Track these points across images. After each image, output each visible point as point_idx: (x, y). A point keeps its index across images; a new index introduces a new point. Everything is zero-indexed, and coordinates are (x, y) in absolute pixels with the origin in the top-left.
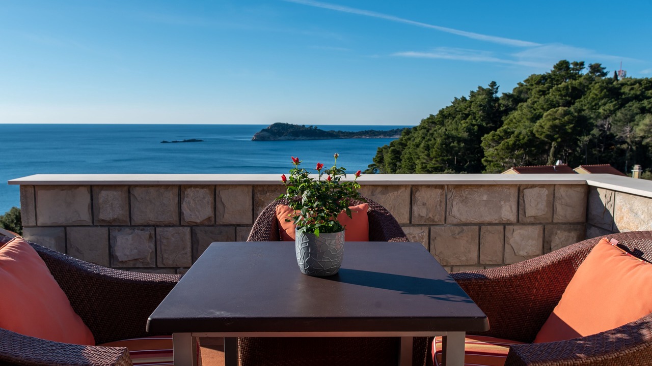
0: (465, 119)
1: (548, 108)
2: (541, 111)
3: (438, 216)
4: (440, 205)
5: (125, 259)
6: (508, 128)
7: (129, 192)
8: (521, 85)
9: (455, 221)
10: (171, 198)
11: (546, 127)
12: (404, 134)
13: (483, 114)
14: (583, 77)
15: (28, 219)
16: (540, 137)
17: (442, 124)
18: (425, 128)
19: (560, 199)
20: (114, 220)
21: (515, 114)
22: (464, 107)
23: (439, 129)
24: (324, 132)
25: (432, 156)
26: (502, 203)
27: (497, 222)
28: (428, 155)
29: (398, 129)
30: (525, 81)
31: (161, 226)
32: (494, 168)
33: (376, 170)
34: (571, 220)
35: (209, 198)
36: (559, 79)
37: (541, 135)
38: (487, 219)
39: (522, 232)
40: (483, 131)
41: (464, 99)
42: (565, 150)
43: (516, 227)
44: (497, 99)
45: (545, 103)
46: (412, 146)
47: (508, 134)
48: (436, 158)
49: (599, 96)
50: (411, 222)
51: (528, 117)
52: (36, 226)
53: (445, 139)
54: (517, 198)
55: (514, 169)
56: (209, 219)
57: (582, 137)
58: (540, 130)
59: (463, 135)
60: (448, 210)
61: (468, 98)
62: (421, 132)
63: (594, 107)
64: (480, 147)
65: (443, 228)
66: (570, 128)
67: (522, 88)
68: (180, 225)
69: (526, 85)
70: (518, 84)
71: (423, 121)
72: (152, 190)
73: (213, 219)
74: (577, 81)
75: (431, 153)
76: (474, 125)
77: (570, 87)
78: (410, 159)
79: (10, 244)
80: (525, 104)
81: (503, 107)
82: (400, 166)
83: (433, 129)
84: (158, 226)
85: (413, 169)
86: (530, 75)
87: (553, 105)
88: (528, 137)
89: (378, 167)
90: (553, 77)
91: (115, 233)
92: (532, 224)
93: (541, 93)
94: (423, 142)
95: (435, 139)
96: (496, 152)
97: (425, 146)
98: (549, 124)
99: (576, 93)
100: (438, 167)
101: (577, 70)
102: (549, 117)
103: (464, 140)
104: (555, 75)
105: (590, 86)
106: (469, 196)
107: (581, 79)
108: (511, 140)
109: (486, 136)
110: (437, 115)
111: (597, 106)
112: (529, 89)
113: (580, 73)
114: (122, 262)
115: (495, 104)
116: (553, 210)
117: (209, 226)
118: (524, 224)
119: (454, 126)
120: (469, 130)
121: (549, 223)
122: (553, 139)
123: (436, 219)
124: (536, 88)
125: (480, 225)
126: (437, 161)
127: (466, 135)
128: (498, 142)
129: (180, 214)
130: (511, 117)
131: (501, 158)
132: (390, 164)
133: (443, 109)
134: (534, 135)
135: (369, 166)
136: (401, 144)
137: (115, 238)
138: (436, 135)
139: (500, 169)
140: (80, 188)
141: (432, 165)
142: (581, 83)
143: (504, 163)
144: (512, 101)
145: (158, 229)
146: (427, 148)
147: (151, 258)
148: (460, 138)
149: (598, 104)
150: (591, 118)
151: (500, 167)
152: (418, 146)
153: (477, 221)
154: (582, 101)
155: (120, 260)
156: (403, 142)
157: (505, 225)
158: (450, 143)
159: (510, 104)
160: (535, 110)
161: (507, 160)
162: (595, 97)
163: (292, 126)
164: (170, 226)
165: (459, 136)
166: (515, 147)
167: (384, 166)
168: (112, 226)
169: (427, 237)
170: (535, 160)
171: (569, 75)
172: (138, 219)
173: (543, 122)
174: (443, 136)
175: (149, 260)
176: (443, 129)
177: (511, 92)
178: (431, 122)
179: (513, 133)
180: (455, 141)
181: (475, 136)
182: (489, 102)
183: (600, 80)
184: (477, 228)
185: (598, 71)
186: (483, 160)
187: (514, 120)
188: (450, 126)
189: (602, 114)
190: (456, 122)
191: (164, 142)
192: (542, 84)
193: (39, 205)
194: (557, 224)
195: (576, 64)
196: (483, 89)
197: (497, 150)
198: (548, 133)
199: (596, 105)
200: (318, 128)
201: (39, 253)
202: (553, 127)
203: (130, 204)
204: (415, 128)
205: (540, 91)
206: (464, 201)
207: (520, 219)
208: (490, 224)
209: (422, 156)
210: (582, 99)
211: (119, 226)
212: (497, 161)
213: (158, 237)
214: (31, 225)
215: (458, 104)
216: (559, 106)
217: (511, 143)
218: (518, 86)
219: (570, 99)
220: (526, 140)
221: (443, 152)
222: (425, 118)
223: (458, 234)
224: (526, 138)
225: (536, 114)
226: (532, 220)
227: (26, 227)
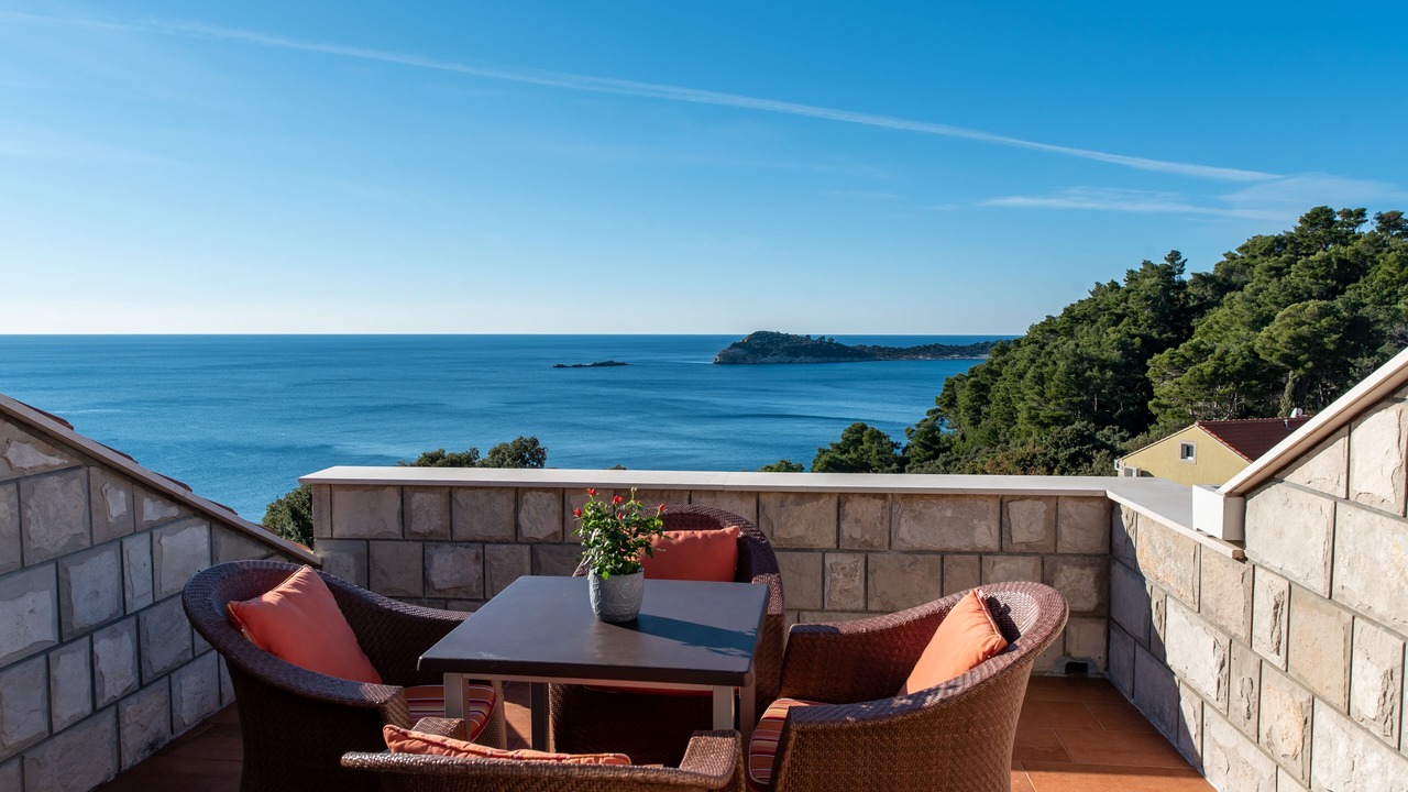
0: (1116, 324)
1: (1288, 301)
2: (1274, 307)
3: (878, 538)
4: (881, 523)
5: (443, 586)
6: (1203, 343)
7: (451, 496)
8: (1233, 257)
9: (904, 547)
10: (504, 504)
11: (1281, 340)
12: (996, 352)
13: (1151, 315)
14: (1362, 240)
15: (321, 529)
16: (1268, 359)
17: (1070, 333)
18: (1036, 342)
19: (1066, 518)
20: (431, 533)
21: (1218, 314)
22: (1114, 300)
23: (1064, 344)
24: (847, 348)
25: (1048, 395)
26: (975, 521)
27: (968, 549)
28: (1042, 394)
29: (987, 343)
30: (1241, 249)
31: (491, 543)
32: (1172, 420)
33: (942, 420)
34: (1085, 550)
35: (556, 506)
36: (1313, 242)
37: (1271, 356)
38: (953, 545)
39: (1007, 565)
40: (1152, 347)
41: (1114, 286)
42: (1324, 386)
43: (998, 558)
44: (1183, 285)
45: (1281, 292)
46: (1009, 377)
47: (1201, 353)
48: (1056, 398)
49: (1397, 278)
50: (838, 547)
51: (1245, 319)
52: (332, 538)
53: (1075, 362)
54: (999, 514)
55: (1201, 424)
56: (555, 534)
57: (1360, 359)
58: (1268, 346)
59: (1112, 355)
60: (893, 530)
61: (1122, 284)
62: (1028, 349)
63: (1387, 300)
64: (1147, 378)
65: (886, 556)
66: (1332, 342)
67: (1233, 263)
68: (517, 542)
69: (1242, 258)
70: (1225, 255)
71: (1033, 328)
72: (480, 493)
73: (560, 535)
74: (1349, 248)
75: (1046, 390)
76: (1134, 336)
77: (1333, 260)
78: (1006, 400)
79: (297, 575)
80: (1238, 295)
81: (1193, 301)
82: (988, 414)
83: (1052, 344)
84: (487, 542)
85: (1013, 418)
86: (1250, 238)
87: (1297, 297)
88: (1244, 359)
89: (947, 415)
90: (1300, 240)
91: (431, 550)
92: (1025, 554)
93: (1273, 272)
94: (1032, 368)
95: (1055, 363)
96: (1177, 389)
97: (1034, 377)
98: (1286, 334)
99: (1349, 272)
100: (1061, 416)
101: (1350, 225)
102: (1288, 320)
103: (1114, 366)
104: (1302, 236)
105: (1378, 256)
106: (924, 510)
107: (1359, 244)
108: (1208, 366)
109: (1156, 356)
110: (1061, 317)
111: (1394, 297)
112: (1248, 265)
113: (1357, 231)
114: (439, 590)
115: (1178, 294)
116: (1056, 534)
117: (554, 544)
118: (1010, 554)
119: (1093, 338)
120: (1123, 346)
121: (1051, 554)
122: (1296, 365)
123: (876, 544)
124: (1263, 262)
125: (943, 554)
126: (1058, 405)
127: (1116, 355)
128: (1181, 369)
129: (517, 526)
130: (1210, 319)
131: (1188, 400)
132: (967, 409)
133: (1073, 305)
134: (1257, 355)
135: (928, 413)
136: (990, 371)
137: (431, 557)
138: (1056, 355)
139: (1183, 421)
140: (388, 488)
141: (1049, 413)
142: (1357, 252)
143: (1193, 409)
144: (1212, 288)
145: (487, 547)
146: (1040, 380)
147: (477, 587)
148: (1104, 361)
149: (1396, 292)
150: (1378, 321)
151: (1184, 417)
152: (1021, 376)
153: (937, 547)
154: (1360, 288)
155: (437, 587)
156: (993, 367)
157: (982, 554)
158: (1085, 371)
159: (1209, 294)
160: (1260, 306)
161: (1200, 404)
162: (1388, 278)
163: (787, 337)
164: (504, 543)
165: (1103, 357)
166: (1217, 378)
167: (957, 413)
168: (429, 541)
169: (863, 569)
170: (1259, 403)
171: (1333, 236)
172: (461, 532)
173: (1276, 329)
174: (1072, 358)
175: (474, 588)
176: (1071, 343)
177: (1211, 271)
178: (1047, 331)
179: (1212, 351)
180: (1094, 366)
181: (1135, 359)
182: (1165, 291)
183: (1400, 245)
184: (939, 557)
185: (1396, 227)
186: (1150, 403)
187: (1215, 327)
188: (1086, 338)
189: (1404, 312)
190: (1098, 329)
191: (559, 366)
192: (1276, 255)
193: (335, 510)
194: (1063, 555)
195: (1348, 214)
196: (1153, 267)
197: (1179, 384)
198: (1287, 351)
199: (1390, 295)
200: (835, 342)
201: (330, 585)
202: (1297, 340)
203: (451, 511)
204: (1018, 342)
205: (1271, 268)
206: (918, 517)
207: (1004, 547)
208: (958, 552)
209: (1030, 394)
210: (1360, 284)
211: (437, 541)
212: (1179, 406)
213: (487, 557)
214: (325, 536)
215: (1103, 295)
216: (1310, 297)
217: (1208, 370)
218: (1225, 259)
219: (1335, 283)
220: (1238, 365)
221: (1070, 388)
222: (1037, 323)
223: (910, 565)
224: (1240, 361)
225: (1261, 313)
226: (1024, 548)
227: (318, 539)
